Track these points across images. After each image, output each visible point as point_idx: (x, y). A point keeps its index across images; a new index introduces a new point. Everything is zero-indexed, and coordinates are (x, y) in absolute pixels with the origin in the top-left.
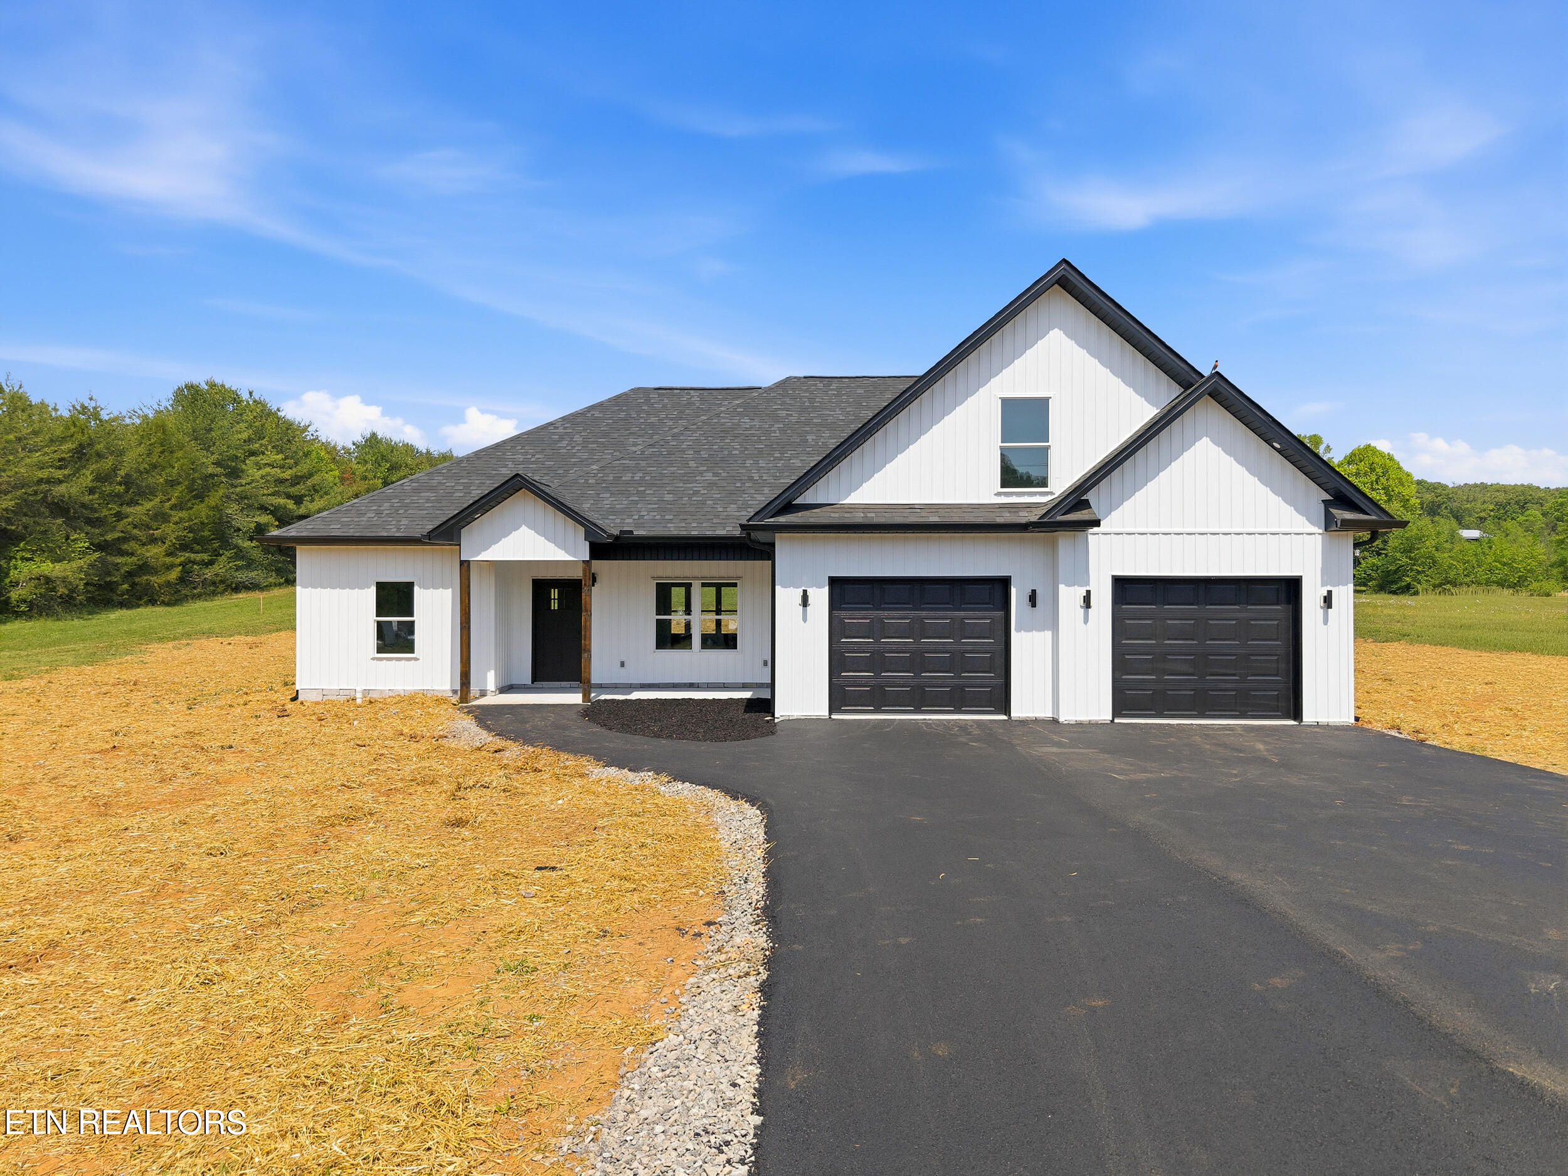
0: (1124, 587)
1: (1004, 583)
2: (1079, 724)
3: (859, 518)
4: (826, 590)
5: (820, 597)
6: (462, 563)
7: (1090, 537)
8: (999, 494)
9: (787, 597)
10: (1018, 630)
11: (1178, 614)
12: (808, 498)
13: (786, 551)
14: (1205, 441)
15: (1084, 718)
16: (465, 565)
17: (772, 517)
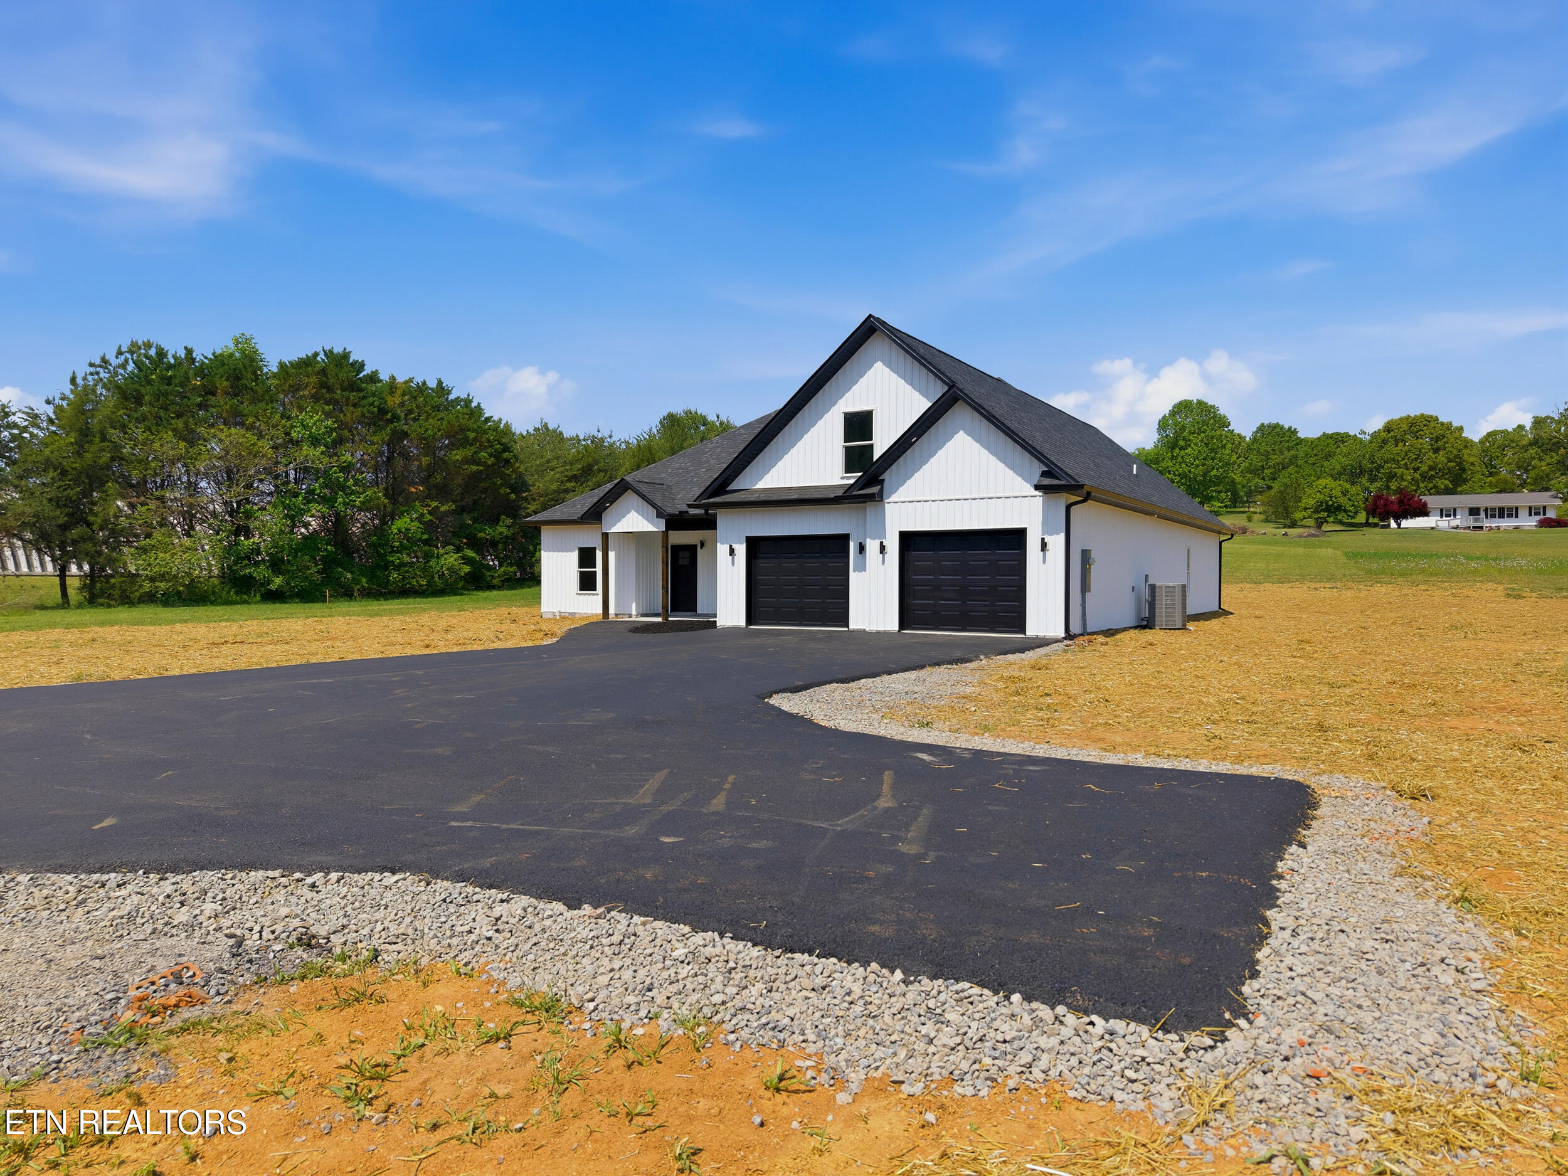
0: (907, 539)
1: (844, 539)
2: (878, 633)
3: (763, 497)
4: (744, 546)
5: (741, 550)
6: (603, 533)
7: (886, 505)
8: (842, 478)
9: (722, 550)
10: (854, 571)
11: (948, 557)
12: (734, 486)
13: (724, 521)
14: (962, 432)
15: (881, 628)
16: (606, 536)
17: (708, 498)
